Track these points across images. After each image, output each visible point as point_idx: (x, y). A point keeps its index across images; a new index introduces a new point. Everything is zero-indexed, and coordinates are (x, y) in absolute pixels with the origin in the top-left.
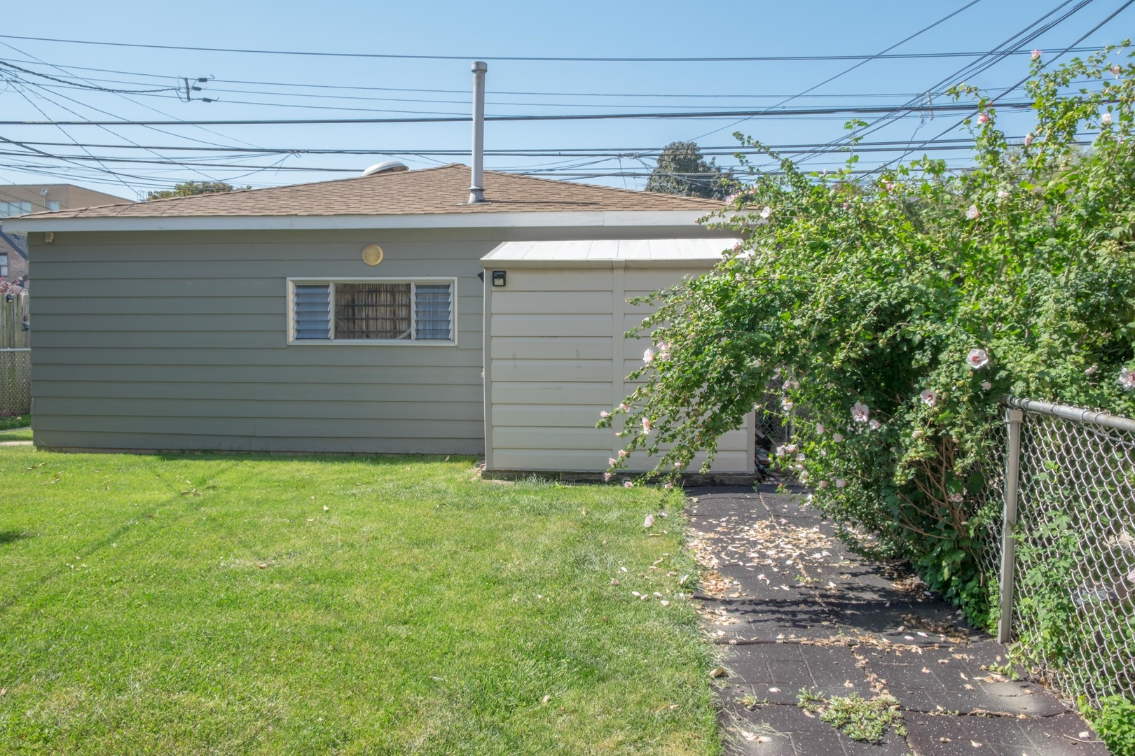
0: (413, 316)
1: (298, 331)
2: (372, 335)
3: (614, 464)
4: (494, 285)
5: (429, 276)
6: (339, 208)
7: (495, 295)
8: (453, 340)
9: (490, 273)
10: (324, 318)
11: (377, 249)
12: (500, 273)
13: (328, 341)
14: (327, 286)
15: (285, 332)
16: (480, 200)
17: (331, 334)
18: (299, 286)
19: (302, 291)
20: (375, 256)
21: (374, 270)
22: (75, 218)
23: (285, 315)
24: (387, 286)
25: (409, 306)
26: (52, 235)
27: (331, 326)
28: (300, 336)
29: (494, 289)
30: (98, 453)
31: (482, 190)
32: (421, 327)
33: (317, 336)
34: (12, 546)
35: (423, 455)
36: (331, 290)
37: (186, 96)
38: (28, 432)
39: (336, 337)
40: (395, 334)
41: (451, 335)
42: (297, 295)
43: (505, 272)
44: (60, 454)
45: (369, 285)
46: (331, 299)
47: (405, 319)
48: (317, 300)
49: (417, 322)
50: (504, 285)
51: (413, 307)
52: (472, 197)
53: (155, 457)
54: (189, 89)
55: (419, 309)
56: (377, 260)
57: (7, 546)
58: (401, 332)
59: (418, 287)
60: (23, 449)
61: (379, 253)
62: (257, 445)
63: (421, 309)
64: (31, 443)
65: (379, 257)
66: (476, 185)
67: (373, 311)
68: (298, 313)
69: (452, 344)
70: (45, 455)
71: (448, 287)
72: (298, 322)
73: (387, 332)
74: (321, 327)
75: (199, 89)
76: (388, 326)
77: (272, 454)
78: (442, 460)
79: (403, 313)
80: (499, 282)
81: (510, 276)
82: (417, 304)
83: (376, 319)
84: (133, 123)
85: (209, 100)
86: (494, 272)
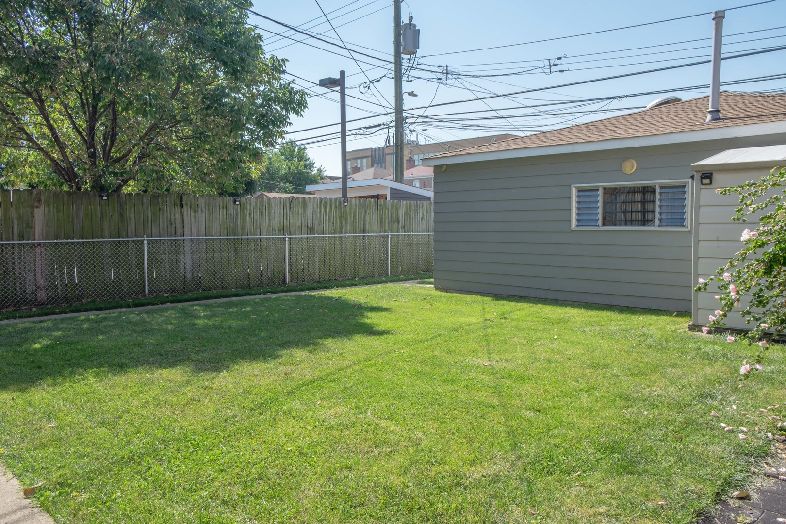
0: (658, 210)
1: (578, 221)
2: (628, 223)
3: (714, 321)
4: (702, 184)
5: (669, 179)
6: (609, 135)
7: (703, 192)
8: (687, 227)
9: (700, 175)
10: (595, 212)
11: (632, 162)
12: (707, 175)
13: (598, 227)
14: (598, 190)
15: (570, 221)
16: (716, 119)
17: (600, 222)
18: (579, 190)
19: (581, 194)
20: (630, 167)
21: (630, 177)
22: (455, 155)
23: (570, 210)
24: (639, 187)
25: (654, 202)
26: (445, 166)
27: (600, 217)
28: (580, 224)
29: (702, 187)
30: (462, 293)
31: (718, 111)
32: (664, 217)
33: (591, 224)
34: (382, 337)
35: (661, 310)
36: (600, 192)
37: (549, 70)
38: (432, 280)
39: (604, 224)
40: (644, 222)
41: (685, 223)
42: (578, 196)
43: (712, 174)
44: (446, 293)
45: (627, 187)
46: (600, 198)
47: (652, 211)
48: (593, 199)
49: (660, 213)
50: (711, 183)
51: (658, 203)
52: (709, 116)
53: (490, 298)
54: (552, 65)
55: (663, 204)
56: (632, 170)
57: (378, 337)
58: (649, 221)
59: (661, 188)
60: (428, 289)
61: (633, 165)
62: (550, 296)
63: (664, 204)
64: (433, 286)
65: (633, 167)
66: (712, 108)
67: (629, 205)
68: (578, 208)
69: (686, 230)
70: (438, 293)
71: (684, 187)
72: (578, 214)
73: (638, 221)
74: (593, 218)
75: (556, 65)
76: (640, 216)
77: (560, 302)
78: (671, 315)
79: (649, 206)
80: (707, 181)
81: (716, 176)
82: (661, 200)
83: (632, 212)
84: (535, 90)
85: (562, 71)
86: (703, 174)
